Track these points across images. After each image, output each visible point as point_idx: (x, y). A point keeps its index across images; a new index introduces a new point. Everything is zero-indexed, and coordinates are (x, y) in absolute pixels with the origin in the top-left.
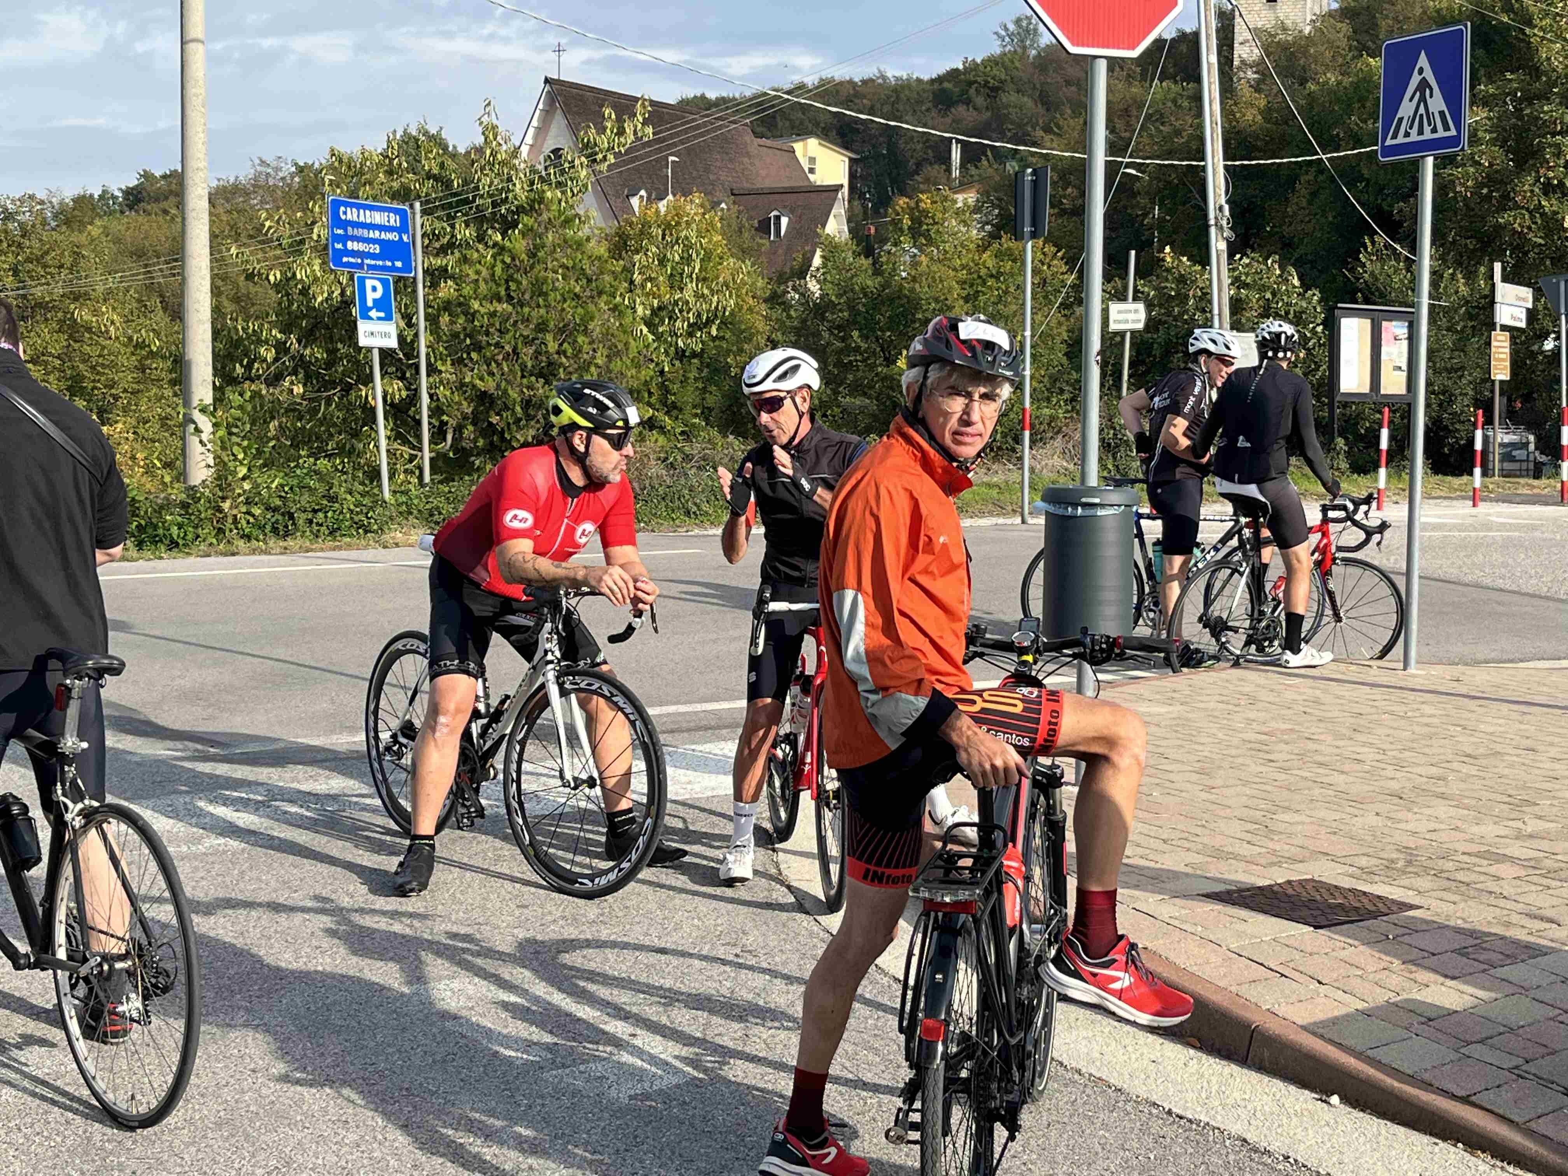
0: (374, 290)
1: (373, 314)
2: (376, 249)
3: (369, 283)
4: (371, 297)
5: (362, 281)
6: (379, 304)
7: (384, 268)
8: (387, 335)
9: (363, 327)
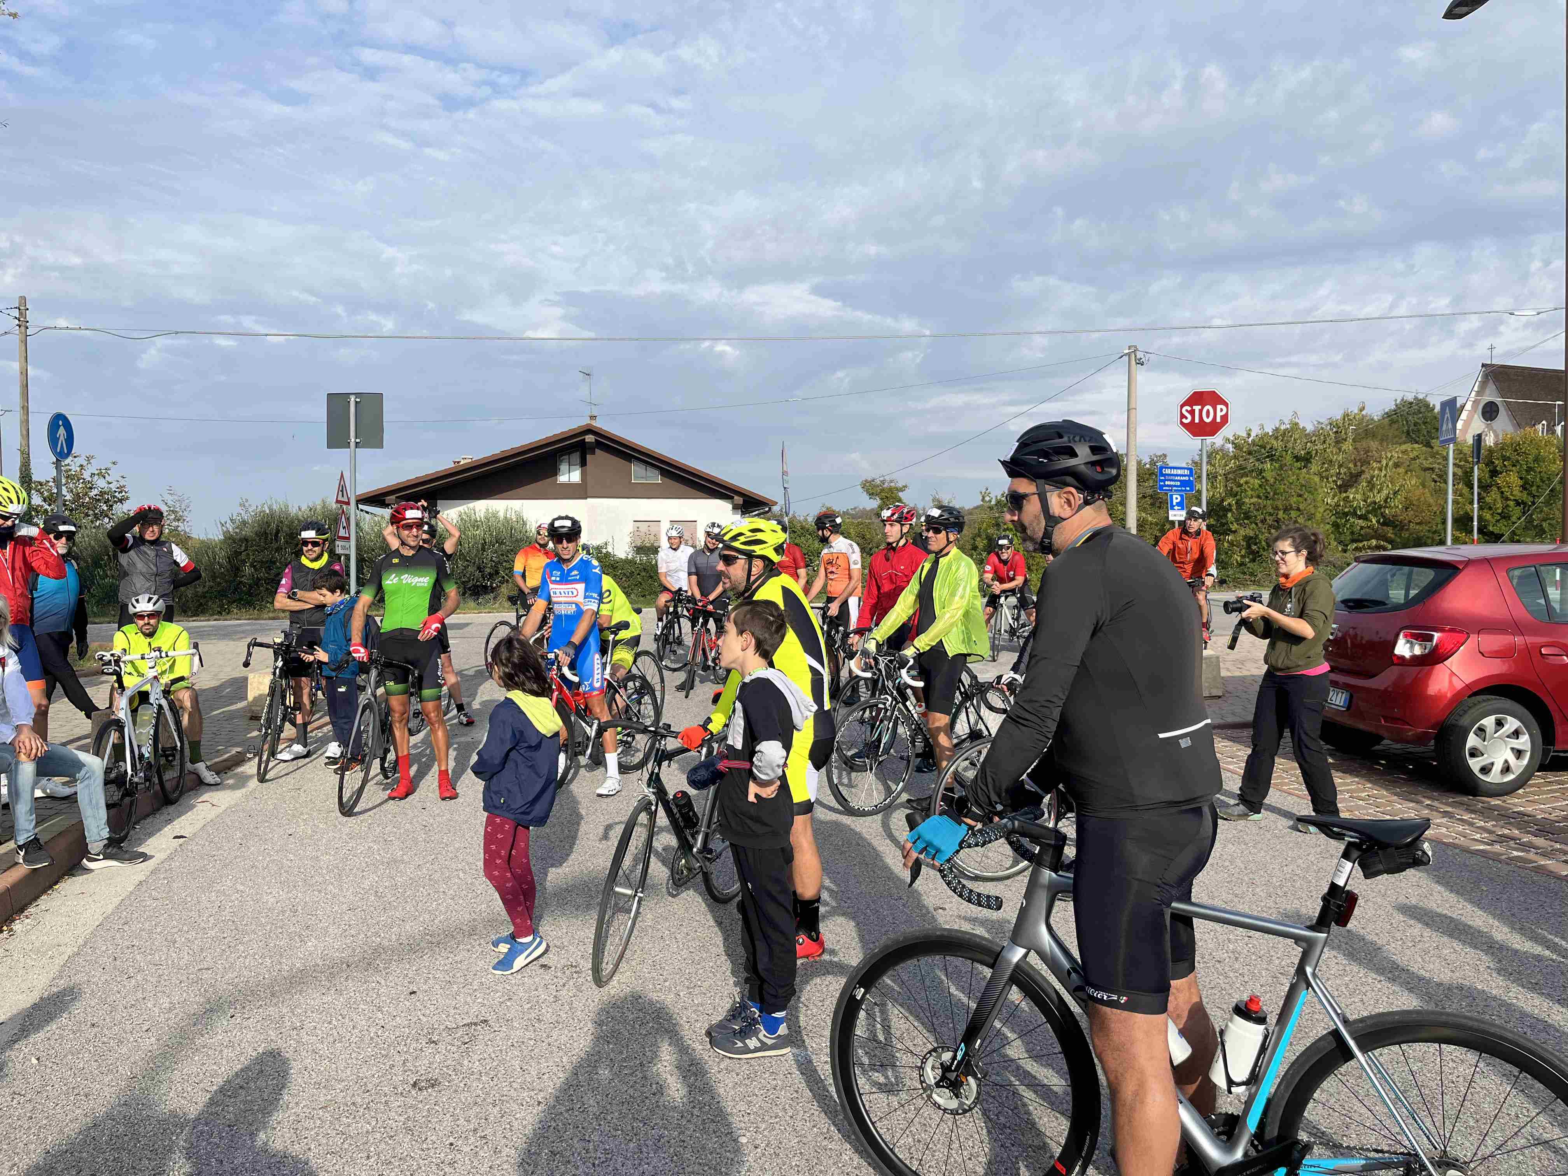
0: (1176, 498)
1: (1176, 508)
2: (1179, 483)
3: (1174, 497)
4: (1175, 502)
5: (1171, 496)
6: (1178, 504)
7: (1182, 490)
8: (1181, 515)
9: (1171, 512)
